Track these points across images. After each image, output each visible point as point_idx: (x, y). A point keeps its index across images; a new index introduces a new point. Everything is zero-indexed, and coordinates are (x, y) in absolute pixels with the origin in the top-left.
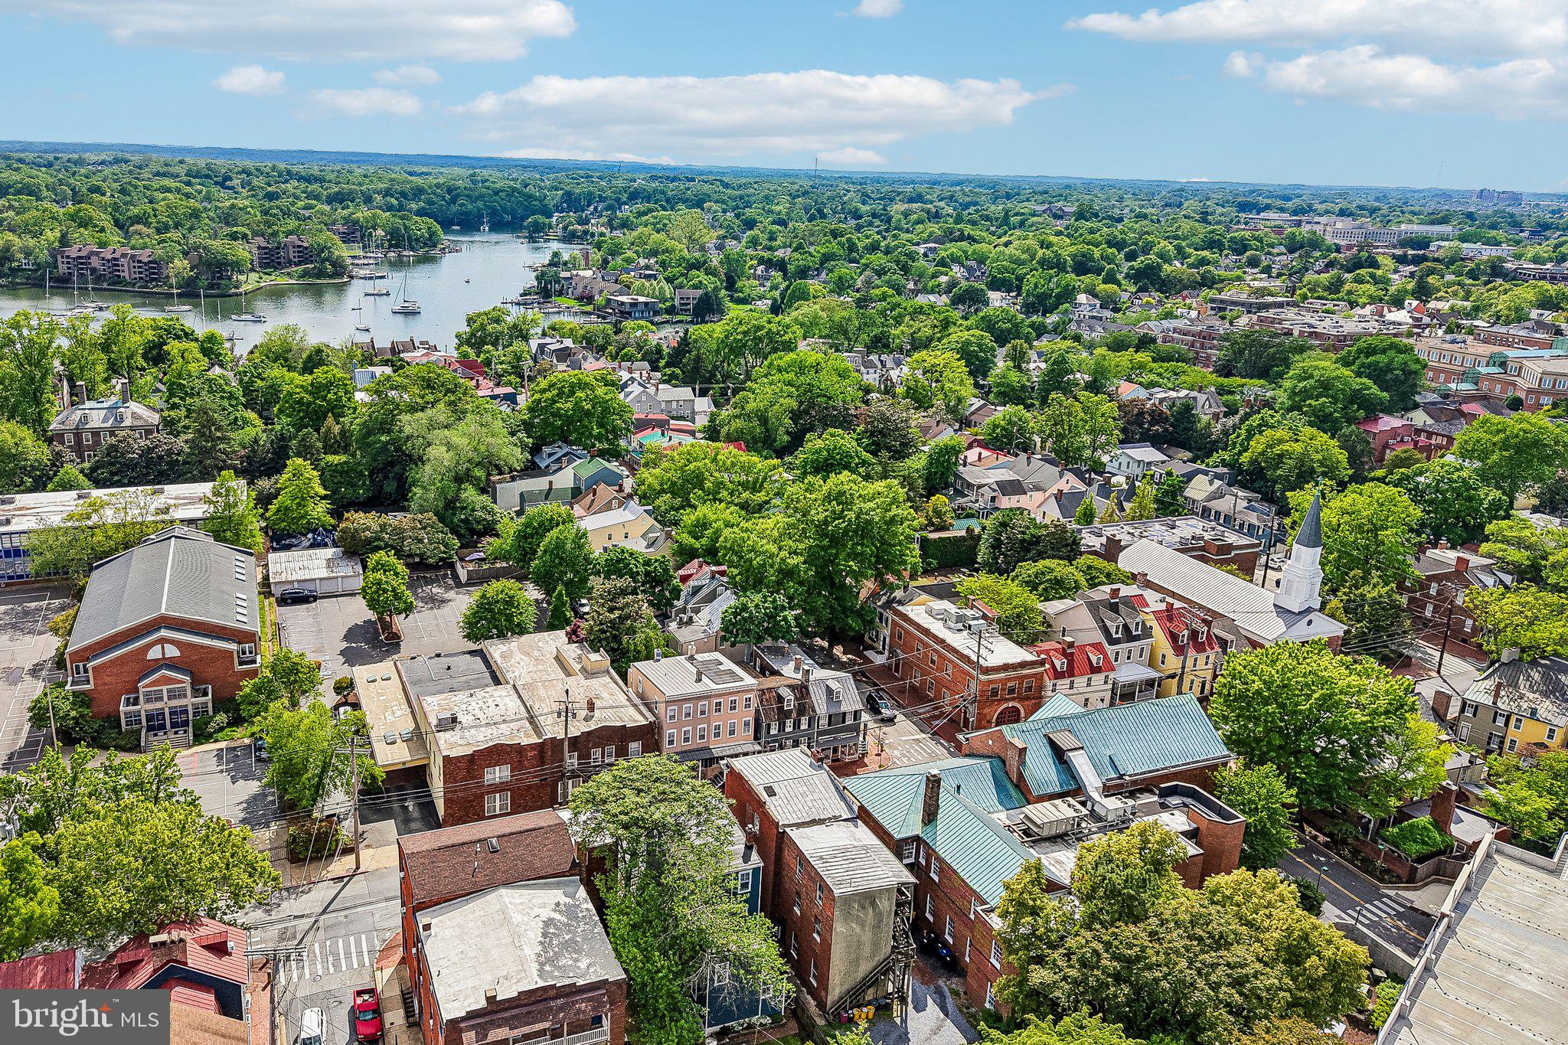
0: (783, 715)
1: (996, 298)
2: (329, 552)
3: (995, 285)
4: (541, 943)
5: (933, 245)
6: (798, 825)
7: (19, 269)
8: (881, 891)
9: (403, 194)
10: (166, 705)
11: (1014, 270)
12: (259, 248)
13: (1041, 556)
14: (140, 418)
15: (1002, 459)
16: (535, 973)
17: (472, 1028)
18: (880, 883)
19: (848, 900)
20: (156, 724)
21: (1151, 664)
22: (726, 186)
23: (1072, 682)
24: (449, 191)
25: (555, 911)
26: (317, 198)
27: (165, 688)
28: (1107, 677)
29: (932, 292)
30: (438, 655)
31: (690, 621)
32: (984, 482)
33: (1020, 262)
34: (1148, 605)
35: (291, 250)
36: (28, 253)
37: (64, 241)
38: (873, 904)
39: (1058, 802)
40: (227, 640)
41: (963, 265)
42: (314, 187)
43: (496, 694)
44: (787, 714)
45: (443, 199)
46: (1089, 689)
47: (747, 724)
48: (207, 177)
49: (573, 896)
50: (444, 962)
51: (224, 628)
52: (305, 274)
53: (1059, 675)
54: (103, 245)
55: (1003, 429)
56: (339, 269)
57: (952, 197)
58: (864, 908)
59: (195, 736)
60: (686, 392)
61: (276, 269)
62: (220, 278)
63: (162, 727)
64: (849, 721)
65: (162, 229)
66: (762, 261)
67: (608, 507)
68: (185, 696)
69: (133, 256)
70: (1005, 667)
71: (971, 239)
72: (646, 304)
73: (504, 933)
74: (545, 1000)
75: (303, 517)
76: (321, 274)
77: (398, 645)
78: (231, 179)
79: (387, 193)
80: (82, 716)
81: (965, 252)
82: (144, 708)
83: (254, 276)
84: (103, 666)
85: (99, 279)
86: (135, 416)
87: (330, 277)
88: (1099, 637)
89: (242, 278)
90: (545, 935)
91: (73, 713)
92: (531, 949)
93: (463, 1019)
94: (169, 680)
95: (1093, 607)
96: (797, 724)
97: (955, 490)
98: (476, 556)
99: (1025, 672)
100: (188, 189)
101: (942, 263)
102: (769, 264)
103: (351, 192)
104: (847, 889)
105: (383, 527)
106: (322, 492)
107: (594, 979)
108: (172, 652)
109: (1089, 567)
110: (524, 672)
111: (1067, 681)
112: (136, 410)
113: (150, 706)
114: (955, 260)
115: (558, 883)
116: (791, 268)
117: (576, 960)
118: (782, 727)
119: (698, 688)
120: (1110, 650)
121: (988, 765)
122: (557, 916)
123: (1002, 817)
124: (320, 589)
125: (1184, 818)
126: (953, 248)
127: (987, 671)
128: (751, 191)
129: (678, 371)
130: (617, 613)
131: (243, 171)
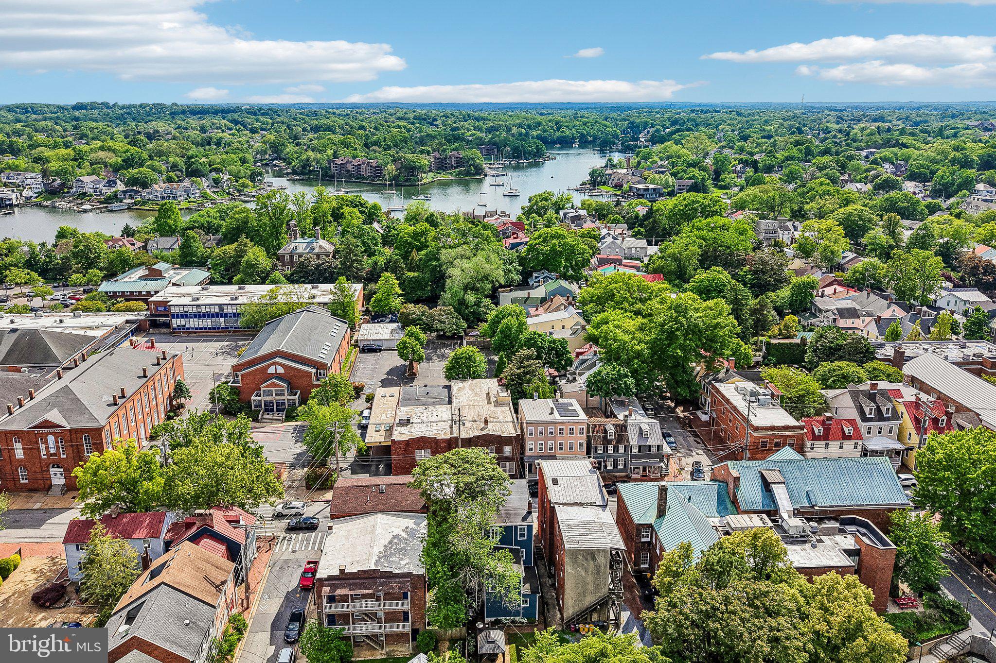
0: (606, 442)
1: (910, 187)
2: (394, 325)
3: (912, 177)
4: (386, 546)
5: (872, 150)
6: (564, 504)
7: (313, 171)
8: (598, 551)
9: (529, 126)
10: (274, 398)
11: (929, 167)
12: (436, 158)
13: (840, 358)
14: (323, 248)
15: (852, 293)
16: (374, 561)
17: (327, 585)
18: (598, 546)
19: (575, 553)
20: (269, 408)
21: (900, 439)
22: (739, 114)
23: (827, 444)
24: (556, 124)
25: (403, 531)
26: (480, 130)
27: (274, 389)
28: (856, 444)
29: (860, 181)
30: (426, 386)
31: (574, 380)
32: (829, 308)
33: (934, 161)
34: (902, 397)
35: (453, 159)
36: (317, 161)
37: (335, 155)
38: (593, 559)
39: (754, 516)
40: (310, 366)
41: (893, 164)
42: (481, 123)
43: (440, 409)
44: (609, 442)
45: (552, 128)
46: (841, 450)
47: (581, 444)
48: (425, 119)
49: (418, 524)
50: (331, 548)
51: (310, 360)
52: (459, 174)
53: (815, 438)
54: (354, 157)
55: (861, 273)
56: (479, 171)
57: (908, 117)
58: (586, 559)
59: (286, 417)
60: (643, 243)
61: (444, 170)
62: (412, 176)
63: (272, 410)
64: (654, 451)
65: (386, 149)
66: (741, 161)
67: (558, 309)
68: (284, 395)
69: (368, 163)
70: (772, 428)
71: (905, 146)
72: (654, 189)
73: (369, 537)
74: (374, 578)
75: (386, 305)
76: (468, 173)
77: (414, 379)
78: (436, 120)
79: (520, 126)
80: (232, 400)
81: (896, 155)
82: (264, 398)
83: (431, 174)
84: (246, 374)
85: (351, 176)
86: (321, 247)
87: (474, 175)
88: (854, 414)
89: (425, 175)
90: (390, 542)
91: (228, 398)
92: (378, 548)
93: (326, 579)
94: (275, 385)
95: (855, 395)
96: (616, 449)
97: (811, 313)
98: (474, 333)
99: (788, 433)
100: (411, 126)
101: (875, 162)
102: (745, 163)
103: (500, 126)
104: (574, 546)
105: (423, 314)
106: (400, 292)
107: (406, 571)
108: (281, 370)
109: (875, 369)
110: (465, 400)
111: (824, 443)
112: (323, 245)
113: (266, 398)
114: (885, 160)
115: (414, 516)
116: (760, 166)
117: (401, 559)
118: (605, 450)
119: (550, 418)
120: (863, 426)
121: (716, 487)
122: (403, 534)
123: (716, 521)
124: (384, 345)
125: (853, 542)
126: (886, 152)
127: (757, 429)
128: (757, 117)
129: (642, 230)
130: (522, 370)
131: (444, 116)
